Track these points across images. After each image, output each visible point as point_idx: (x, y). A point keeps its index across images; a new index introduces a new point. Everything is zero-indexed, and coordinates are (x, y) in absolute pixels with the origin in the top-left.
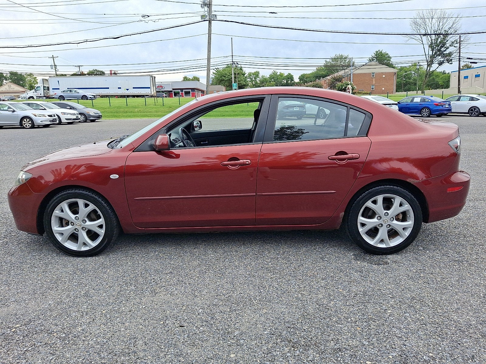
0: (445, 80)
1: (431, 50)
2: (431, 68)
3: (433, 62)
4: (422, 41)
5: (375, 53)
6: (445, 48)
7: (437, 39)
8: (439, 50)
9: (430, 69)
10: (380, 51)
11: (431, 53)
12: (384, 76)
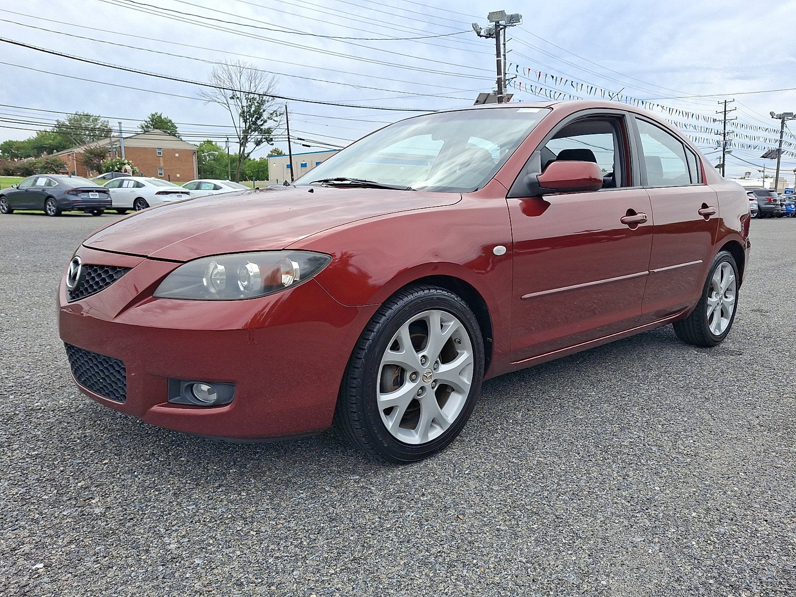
0: (255, 168)
1: (243, 122)
2: (246, 148)
3: (247, 140)
4: (229, 107)
5: (150, 117)
6: (261, 121)
7: (250, 106)
8: (255, 123)
9: (244, 150)
10: (158, 115)
11: (243, 125)
12: (177, 155)
